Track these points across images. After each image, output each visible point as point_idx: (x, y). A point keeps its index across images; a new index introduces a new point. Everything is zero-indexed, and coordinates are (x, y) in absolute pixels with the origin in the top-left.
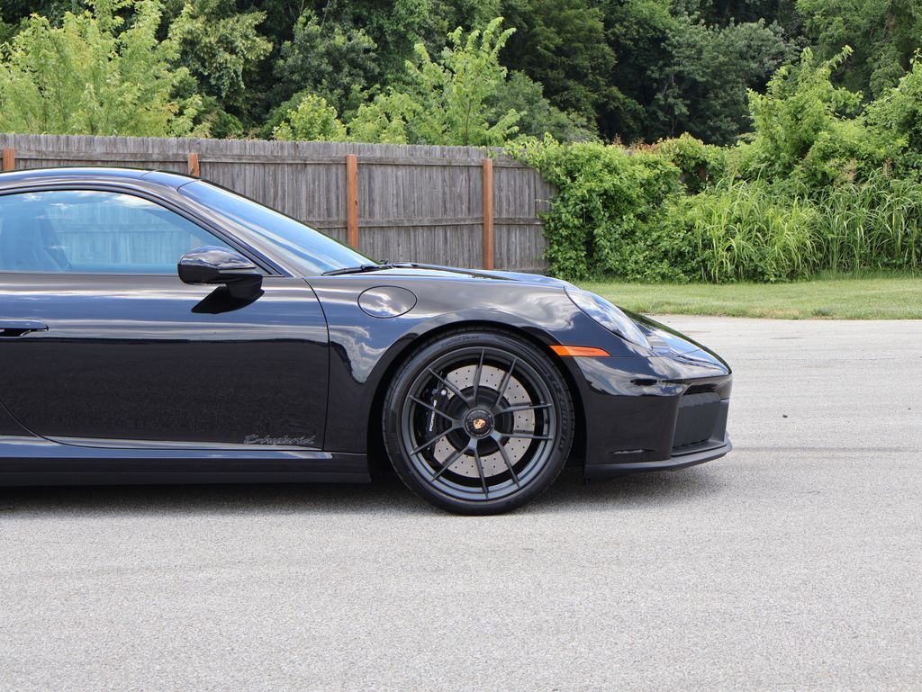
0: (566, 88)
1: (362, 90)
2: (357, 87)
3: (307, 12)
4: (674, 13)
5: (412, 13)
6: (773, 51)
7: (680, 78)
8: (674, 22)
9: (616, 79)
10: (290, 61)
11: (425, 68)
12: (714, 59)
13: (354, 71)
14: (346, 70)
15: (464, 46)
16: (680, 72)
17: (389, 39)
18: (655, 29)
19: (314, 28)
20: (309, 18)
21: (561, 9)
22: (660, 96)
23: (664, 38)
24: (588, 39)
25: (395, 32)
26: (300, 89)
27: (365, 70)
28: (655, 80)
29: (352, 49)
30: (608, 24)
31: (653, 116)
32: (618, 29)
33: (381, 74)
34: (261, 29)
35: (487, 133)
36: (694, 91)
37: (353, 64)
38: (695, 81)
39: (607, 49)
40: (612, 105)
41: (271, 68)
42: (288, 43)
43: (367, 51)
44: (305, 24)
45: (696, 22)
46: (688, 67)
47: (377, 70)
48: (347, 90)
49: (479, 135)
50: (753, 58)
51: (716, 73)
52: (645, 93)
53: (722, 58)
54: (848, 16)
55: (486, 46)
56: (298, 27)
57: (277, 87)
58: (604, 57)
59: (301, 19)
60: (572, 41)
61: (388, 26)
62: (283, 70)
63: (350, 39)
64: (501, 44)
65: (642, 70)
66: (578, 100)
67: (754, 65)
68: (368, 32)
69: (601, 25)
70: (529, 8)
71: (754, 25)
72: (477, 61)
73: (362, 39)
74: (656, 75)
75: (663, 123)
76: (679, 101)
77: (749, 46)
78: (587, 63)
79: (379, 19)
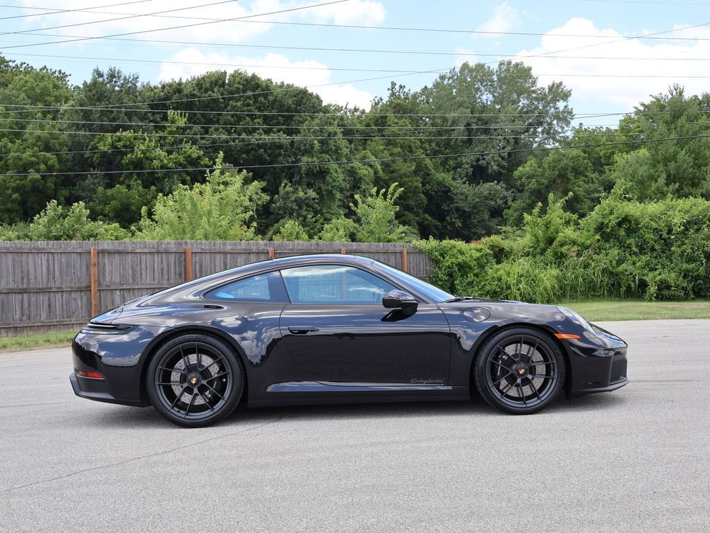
0: (404, 215)
1: (312, 218)
2: (310, 216)
3: (285, 181)
4: (454, 179)
5: (335, 181)
6: (501, 196)
7: (457, 209)
8: (454, 183)
9: (427, 210)
10: (278, 204)
11: (359, 207)
12: (474, 200)
13: (308, 209)
14: (304, 208)
15: (377, 196)
16: (458, 207)
17: (324, 193)
18: (445, 186)
19: (289, 189)
20: (286, 184)
21: (402, 178)
22: (448, 218)
23: (450, 191)
24: (415, 192)
25: (326, 190)
26: (283, 217)
27: (313, 208)
28: (446, 211)
29: (307, 199)
30: (424, 185)
31: (445, 227)
32: (428, 187)
33: (320, 210)
34: (264, 190)
35: (389, 236)
36: (464, 216)
37: (308, 205)
38: (465, 211)
39: (423, 196)
40: (426, 223)
41: (269, 208)
42: (277, 196)
43: (314, 199)
44: (285, 187)
45: (464, 183)
46: (461, 204)
47: (319, 208)
48: (305, 217)
49: (386, 238)
50: (492, 199)
51: (474, 207)
52: (441, 217)
53: (477, 200)
54: (538, 179)
55: (389, 196)
56: (281, 188)
57: (272, 217)
58: (421, 200)
59: (283, 185)
60: (407, 193)
61: (323, 187)
62: (274, 209)
63: (306, 194)
64: (397, 195)
65: (439, 206)
66: (410, 221)
67: (492, 203)
68: (314, 190)
69: (421, 185)
70: (387, 177)
71: (492, 184)
72: (385, 203)
73: (312, 193)
74: (446, 208)
75: (450, 231)
76: (457, 220)
77: (490, 194)
78: (413, 203)
79: (319, 184)
